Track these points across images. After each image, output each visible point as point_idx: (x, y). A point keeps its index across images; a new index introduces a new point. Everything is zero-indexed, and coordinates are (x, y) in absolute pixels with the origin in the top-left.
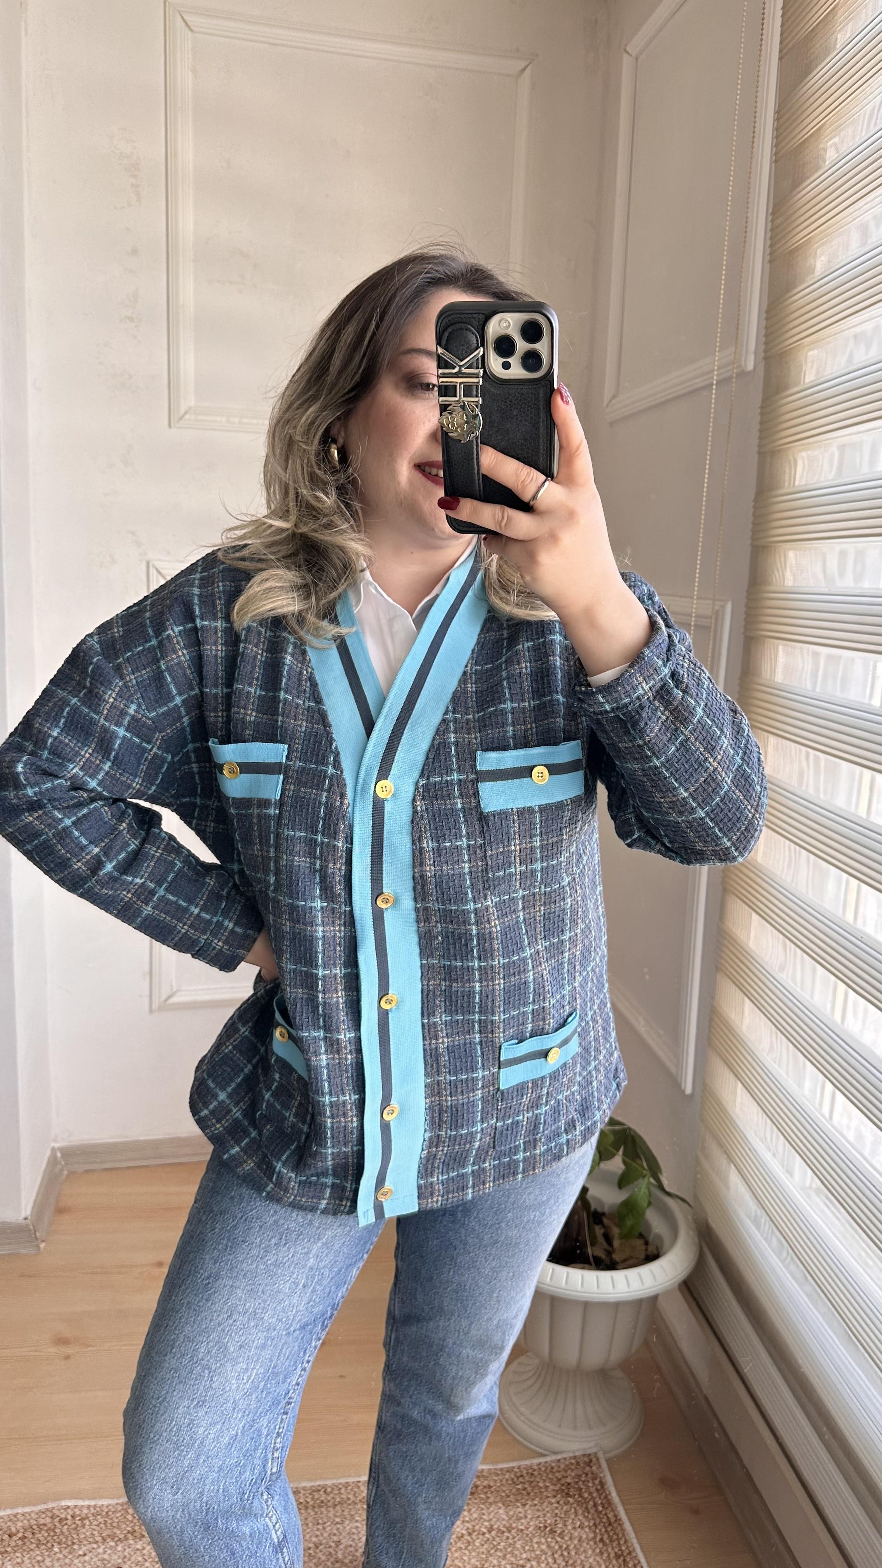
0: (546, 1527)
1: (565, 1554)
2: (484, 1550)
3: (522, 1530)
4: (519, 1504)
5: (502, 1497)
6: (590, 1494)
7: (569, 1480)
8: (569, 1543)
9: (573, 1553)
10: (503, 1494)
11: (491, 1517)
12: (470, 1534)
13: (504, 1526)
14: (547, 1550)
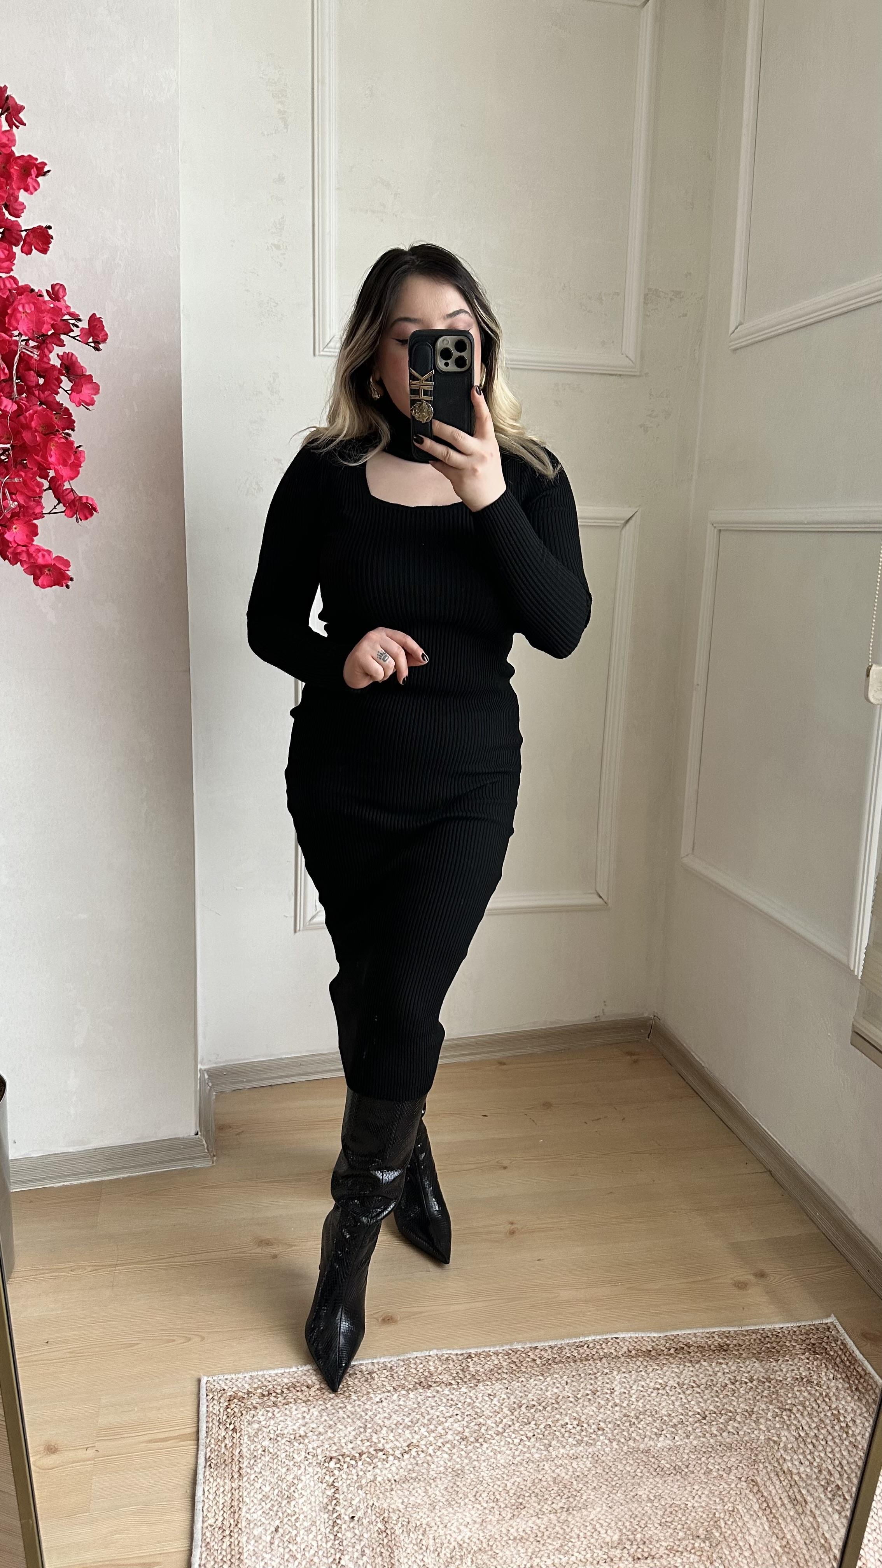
0: (803, 1379)
1: (827, 1400)
2: (751, 1397)
3: (781, 1381)
4: (772, 1360)
5: (754, 1354)
6: (835, 1352)
7: (812, 1341)
8: (828, 1391)
9: (834, 1399)
10: (755, 1352)
11: (748, 1370)
12: (733, 1384)
13: (763, 1377)
14: (809, 1397)
